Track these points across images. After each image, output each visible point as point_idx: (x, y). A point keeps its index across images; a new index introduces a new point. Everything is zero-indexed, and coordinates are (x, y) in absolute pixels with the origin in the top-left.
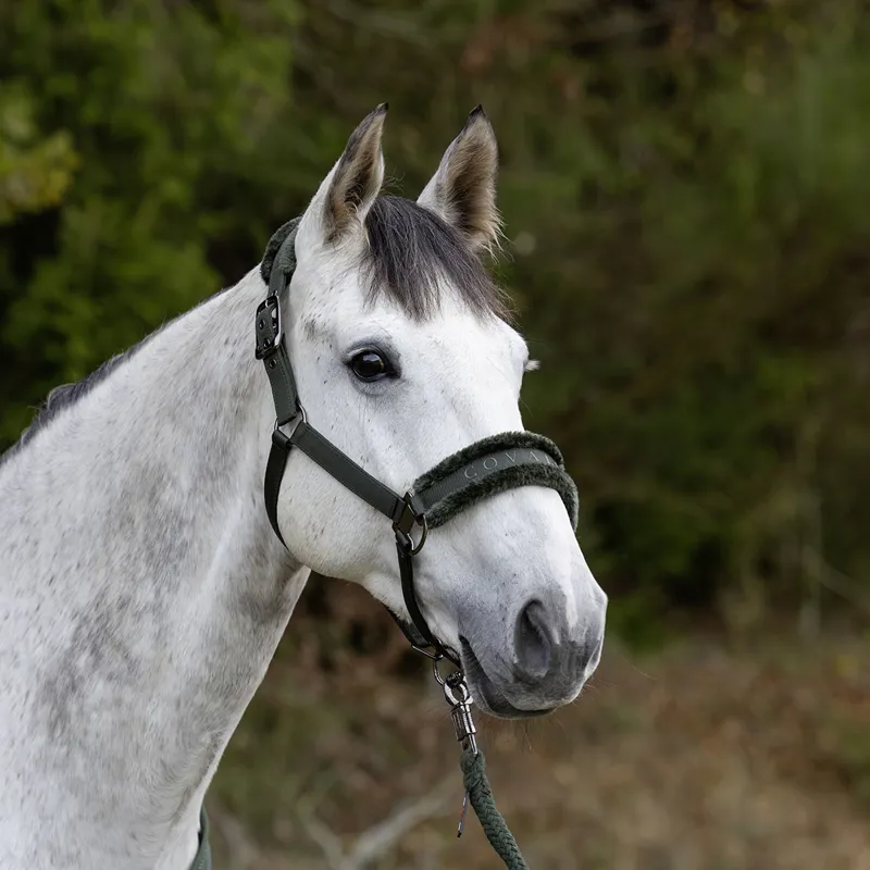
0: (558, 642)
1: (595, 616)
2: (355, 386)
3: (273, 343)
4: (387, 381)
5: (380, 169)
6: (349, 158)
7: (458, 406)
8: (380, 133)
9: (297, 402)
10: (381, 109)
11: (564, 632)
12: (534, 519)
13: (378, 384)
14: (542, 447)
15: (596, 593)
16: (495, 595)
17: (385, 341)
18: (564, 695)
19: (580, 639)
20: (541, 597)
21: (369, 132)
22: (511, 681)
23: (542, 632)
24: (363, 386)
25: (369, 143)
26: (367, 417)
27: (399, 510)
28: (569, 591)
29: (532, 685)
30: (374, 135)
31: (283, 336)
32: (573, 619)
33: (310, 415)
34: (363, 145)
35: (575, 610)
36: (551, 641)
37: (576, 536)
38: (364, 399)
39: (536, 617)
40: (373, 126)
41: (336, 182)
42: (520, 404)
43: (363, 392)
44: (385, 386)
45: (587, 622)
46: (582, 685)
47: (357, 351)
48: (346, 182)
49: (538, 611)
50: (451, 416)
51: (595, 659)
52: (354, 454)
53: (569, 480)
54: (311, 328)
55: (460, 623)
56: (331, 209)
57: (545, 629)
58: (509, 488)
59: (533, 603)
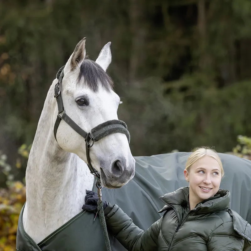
0: (123, 170)
1: (133, 165)
2: (78, 107)
3: (58, 94)
4: (85, 106)
5: (84, 53)
6: (77, 51)
7: (102, 113)
8: (84, 45)
9: (63, 108)
10: (84, 39)
11: (125, 168)
12: (119, 141)
13: (83, 106)
14: (123, 124)
15: (133, 160)
16: (109, 157)
17: (86, 96)
18: (124, 182)
19: (129, 170)
20: (120, 159)
21: (81, 44)
22: (111, 178)
23: (120, 168)
24: (80, 107)
25: (81, 47)
26: (80, 114)
27: (87, 137)
28: (127, 159)
29: (116, 179)
30: (83, 45)
31: (61, 92)
32: (127, 165)
33: (66, 112)
34: (80, 47)
35: (128, 163)
36: (122, 170)
37: (129, 145)
38: (80, 110)
39: (119, 164)
40: (82, 43)
41: (73, 56)
42: (117, 113)
43: (79, 108)
44: (85, 107)
45: (131, 166)
46: (129, 181)
47: (79, 99)
48: (76, 57)
49: (119, 163)
50: (100, 115)
51: (133, 175)
52: (77, 122)
53: (128, 132)
54: (68, 92)
55: (101, 164)
56: (72, 63)
57: (121, 167)
58: (114, 133)
59: (118, 161)
